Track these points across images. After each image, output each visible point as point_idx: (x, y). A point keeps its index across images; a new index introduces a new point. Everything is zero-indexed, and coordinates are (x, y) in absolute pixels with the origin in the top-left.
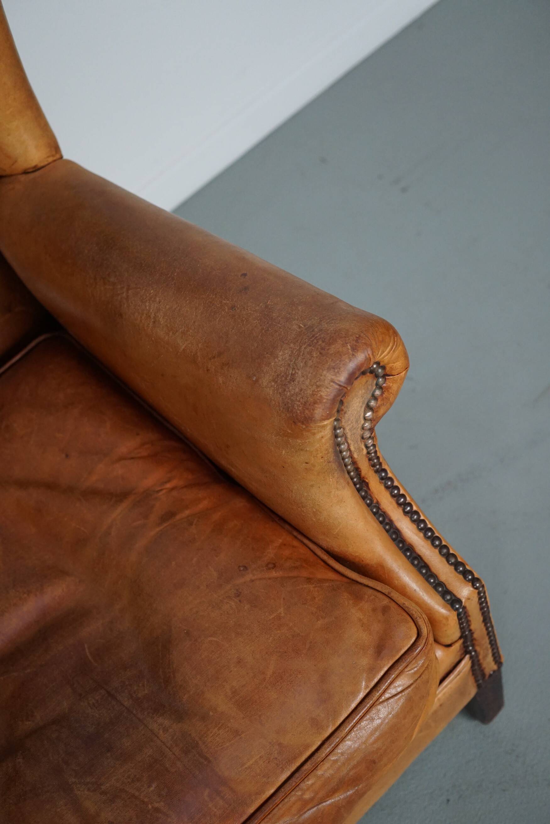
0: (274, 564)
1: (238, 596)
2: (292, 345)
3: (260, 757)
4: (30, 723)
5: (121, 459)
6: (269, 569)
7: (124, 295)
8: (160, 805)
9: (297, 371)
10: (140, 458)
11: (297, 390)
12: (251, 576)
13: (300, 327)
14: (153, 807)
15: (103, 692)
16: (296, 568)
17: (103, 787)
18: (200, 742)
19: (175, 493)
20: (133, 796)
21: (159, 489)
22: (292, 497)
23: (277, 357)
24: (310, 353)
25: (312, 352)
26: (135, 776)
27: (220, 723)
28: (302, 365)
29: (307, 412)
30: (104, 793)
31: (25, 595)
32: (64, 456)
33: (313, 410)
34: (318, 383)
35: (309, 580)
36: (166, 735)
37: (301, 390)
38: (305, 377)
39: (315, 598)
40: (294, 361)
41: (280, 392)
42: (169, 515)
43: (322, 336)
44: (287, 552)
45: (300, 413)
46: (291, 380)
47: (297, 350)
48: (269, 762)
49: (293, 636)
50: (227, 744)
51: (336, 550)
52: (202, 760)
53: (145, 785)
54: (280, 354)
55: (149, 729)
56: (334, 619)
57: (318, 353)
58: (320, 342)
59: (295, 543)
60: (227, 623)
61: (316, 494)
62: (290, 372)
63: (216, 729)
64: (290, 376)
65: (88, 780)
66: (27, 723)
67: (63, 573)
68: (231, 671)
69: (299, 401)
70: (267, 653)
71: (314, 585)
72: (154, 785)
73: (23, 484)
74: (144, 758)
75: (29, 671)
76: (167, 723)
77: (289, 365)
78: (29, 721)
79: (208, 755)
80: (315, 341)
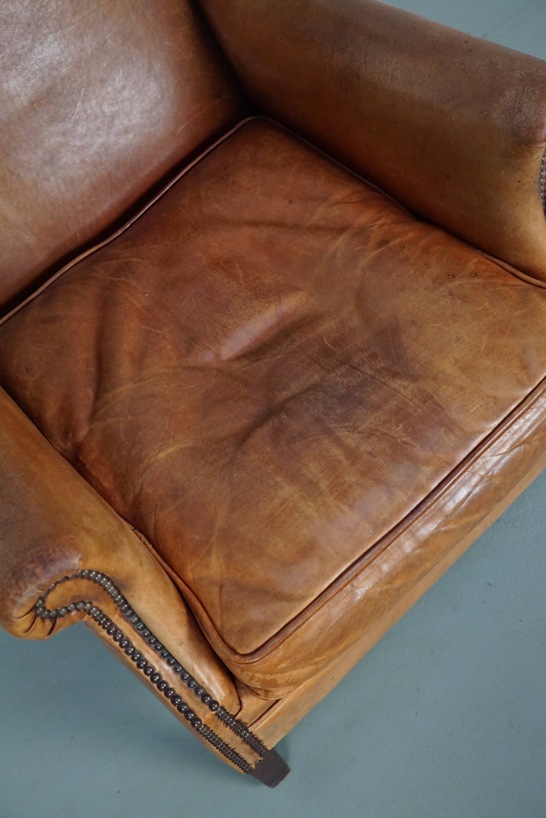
0: (475, 274)
1: (452, 295)
2: (517, 87)
3: (481, 406)
4: (287, 392)
5: (337, 203)
6: (473, 277)
7: (362, 60)
8: (408, 439)
9: (523, 105)
10: (353, 203)
11: (523, 118)
12: (459, 281)
13: (521, 75)
14: (401, 441)
15: (347, 366)
16: (493, 276)
17: (360, 429)
18: (434, 395)
19: (385, 227)
20: (385, 433)
21: (372, 225)
22: (497, 216)
23: (505, 96)
24: (533, 91)
25: (534, 91)
26: (385, 420)
27: (448, 381)
28: (526, 100)
29: (531, 135)
30: (361, 432)
31: (267, 304)
32: (288, 202)
33: (536, 133)
34: (540, 113)
35: (505, 285)
36: (406, 391)
37: (527, 118)
38: (530, 108)
39: (512, 296)
40: (520, 98)
41: (508, 122)
42: (383, 242)
43: (541, 79)
44: (483, 267)
45: (525, 136)
46: (518, 112)
47: (522, 90)
48: (487, 410)
49: (498, 322)
50: (456, 396)
51: (523, 264)
52: (437, 407)
53: (394, 426)
54: (507, 93)
55: (392, 388)
56: (528, 310)
57: (540, 91)
58: (540, 84)
59: (488, 262)
60: (445, 313)
61: (519, 212)
62: (517, 106)
63: (446, 385)
64: (517, 108)
65: (346, 425)
66: (285, 392)
67: (296, 289)
68: (452, 347)
69: (525, 127)
70: (479, 333)
71: (509, 288)
72: (401, 426)
73: (254, 224)
74: (391, 407)
75: (279, 357)
76: (405, 383)
77: (516, 101)
78: (286, 391)
79: (441, 404)
80: (536, 83)
